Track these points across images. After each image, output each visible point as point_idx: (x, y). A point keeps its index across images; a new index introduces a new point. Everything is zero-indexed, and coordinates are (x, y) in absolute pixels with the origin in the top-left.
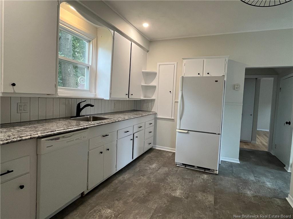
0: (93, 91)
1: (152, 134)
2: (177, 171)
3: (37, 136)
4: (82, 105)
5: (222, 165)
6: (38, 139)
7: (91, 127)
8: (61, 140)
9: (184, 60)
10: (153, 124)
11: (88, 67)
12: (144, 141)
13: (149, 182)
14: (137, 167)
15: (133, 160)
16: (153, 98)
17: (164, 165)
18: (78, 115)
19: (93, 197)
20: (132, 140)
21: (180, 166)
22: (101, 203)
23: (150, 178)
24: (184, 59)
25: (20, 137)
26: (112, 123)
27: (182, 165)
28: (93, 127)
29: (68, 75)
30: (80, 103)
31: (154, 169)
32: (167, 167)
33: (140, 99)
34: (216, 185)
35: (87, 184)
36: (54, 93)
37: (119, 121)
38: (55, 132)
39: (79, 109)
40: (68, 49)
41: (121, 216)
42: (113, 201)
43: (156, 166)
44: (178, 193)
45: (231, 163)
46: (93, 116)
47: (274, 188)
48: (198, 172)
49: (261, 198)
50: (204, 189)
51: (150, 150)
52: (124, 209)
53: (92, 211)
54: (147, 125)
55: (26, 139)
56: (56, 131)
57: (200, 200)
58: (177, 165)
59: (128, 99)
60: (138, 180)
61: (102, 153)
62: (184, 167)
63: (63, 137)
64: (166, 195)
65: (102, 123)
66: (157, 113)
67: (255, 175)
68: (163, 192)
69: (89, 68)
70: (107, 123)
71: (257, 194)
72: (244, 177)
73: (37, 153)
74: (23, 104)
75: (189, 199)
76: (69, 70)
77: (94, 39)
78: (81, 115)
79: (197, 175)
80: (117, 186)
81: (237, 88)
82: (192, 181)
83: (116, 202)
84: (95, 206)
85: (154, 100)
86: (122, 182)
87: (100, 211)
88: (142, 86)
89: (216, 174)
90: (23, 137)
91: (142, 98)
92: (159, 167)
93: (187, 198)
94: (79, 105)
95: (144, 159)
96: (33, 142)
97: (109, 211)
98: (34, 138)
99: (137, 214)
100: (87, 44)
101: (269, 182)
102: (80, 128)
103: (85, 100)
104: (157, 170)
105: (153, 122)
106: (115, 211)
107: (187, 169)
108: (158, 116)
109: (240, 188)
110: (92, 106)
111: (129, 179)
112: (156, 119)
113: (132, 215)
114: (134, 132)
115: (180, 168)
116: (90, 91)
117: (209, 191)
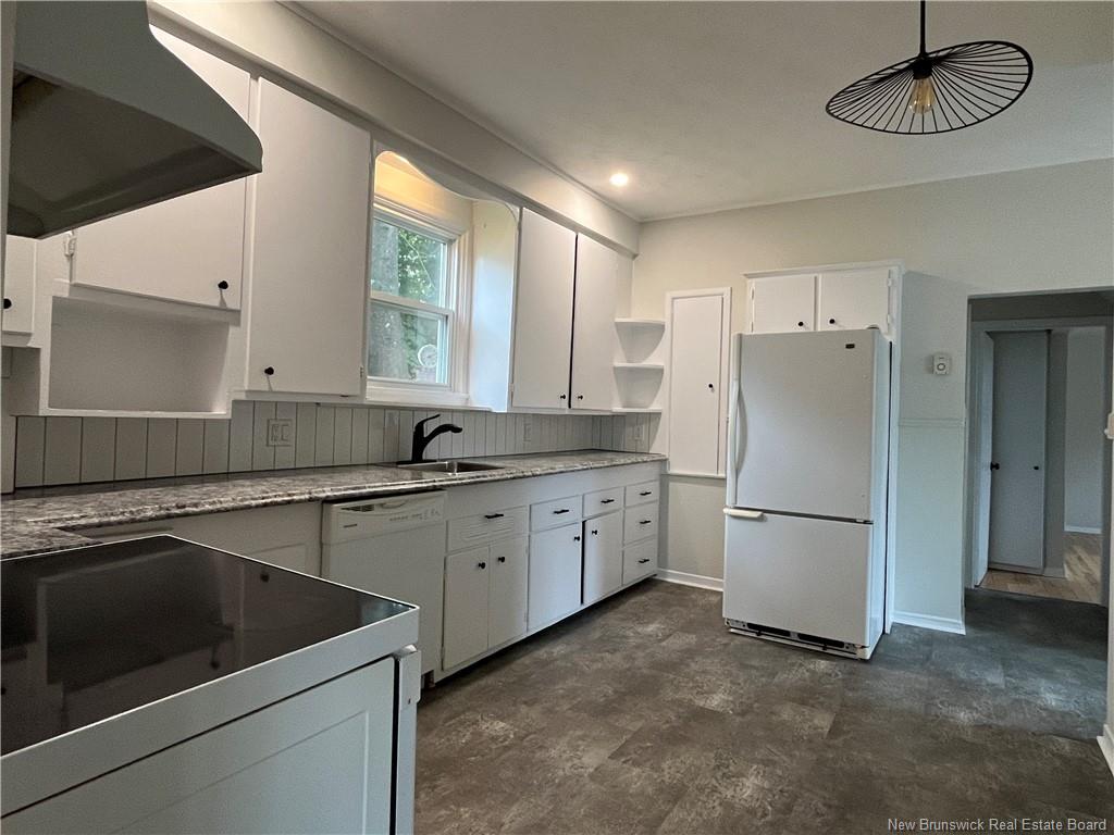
0: (461, 387)
1: (652, 528)
2: (726, 645)
3: (323, 495)
4: (428, 429)
5: (894, 635)
6: (325, 505)
7: (454, 485)
8: (377, 512)
9: (750, 281)
10: (655, 495)
11: (447, 317)
12: (623, 552)
13: (629, 669)
14: (596, 629)
15: (583, 607)
16: (654, 407)
17: (687, 628)
18: (417, 456)
19: (459, 693)
20: (578, 539)
21: (742, 633)
22: (481, 706)
23: (634, 659)
24: (749, 276)
25: (289, 495)
26: (514, 478)
27: (747, 628)
28: (458, 485)
29: (386, 342)
30: (422, 423)
31: (650, 636)
32: (694, 633)
33: (610, 411)
34: (853, 689)
35: (442, 651)
36: (358, 392)
37: (534, 476)
38: (364, 491)
39: (420, 441)
40: (386, 259)
41: (532, 739)
42: (514, 705)
43: (658, 629)
44: (716, 701)
45: (931, 633)
46: (460, 461)
47: (1067, 709)
48: (798, 653)
49: (1001, 732)
50: (807, 696)
51: (646, 584)
52: (544, 725)
53: (453, 721)
54: (633, 498)
55: (300, 501)
56: (365, 488)
57: (783, 723)
58: (732, 630)
59: (567, 412)
60: (593, 661)
61: (483, 566)
62: (754, 635)
63: (382, 505)
64: (680, 703)
65: (484, 476)
66: (666, 460)
67: (1010, 672)
68: (669, 694)
69: (450, 318)
70: (498, 477)
71: (994, 721)
72: (963, 675)
73: (321, 538)
74: (282, 423)
75: (748, 717)
76: (388, 325)
77: (465, 232)
78: (424, 458)
79: (795, 658)
80: (527, 671)
81: (941, 367)
82: (774, 675)
83: (524, 709)
84: (463, 712)
85: (658, 415)
86: (544, 664)
87: (476, 722)
88: (615, 369)
89: (864, 661)
90: (294, 495)
91: (618, 408)
92: (667, 632)
93: (743, 714)
94: (420, 428)
95: (622, 608)
96: (315, 508)
97: (502, 724)
98: (317, 499)
99: (582, 738)
100: (443, 249)
101: (1054, 692)
102: (425, 485)
103: (438, 412)
104: (661, 641)
105: (654, 488)
106: (518, 727)
107: (762, 643)
108: (674, 470)
109: (938, 701)
110: (458, 430)
111: (565, 657)
112: (665, 479)
113: (567, 739)
114: (586, 515)
115: (740, 638)
116: (451, 387)
117: (822, 703)
